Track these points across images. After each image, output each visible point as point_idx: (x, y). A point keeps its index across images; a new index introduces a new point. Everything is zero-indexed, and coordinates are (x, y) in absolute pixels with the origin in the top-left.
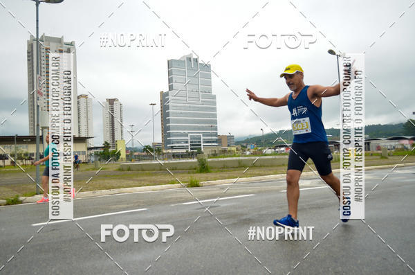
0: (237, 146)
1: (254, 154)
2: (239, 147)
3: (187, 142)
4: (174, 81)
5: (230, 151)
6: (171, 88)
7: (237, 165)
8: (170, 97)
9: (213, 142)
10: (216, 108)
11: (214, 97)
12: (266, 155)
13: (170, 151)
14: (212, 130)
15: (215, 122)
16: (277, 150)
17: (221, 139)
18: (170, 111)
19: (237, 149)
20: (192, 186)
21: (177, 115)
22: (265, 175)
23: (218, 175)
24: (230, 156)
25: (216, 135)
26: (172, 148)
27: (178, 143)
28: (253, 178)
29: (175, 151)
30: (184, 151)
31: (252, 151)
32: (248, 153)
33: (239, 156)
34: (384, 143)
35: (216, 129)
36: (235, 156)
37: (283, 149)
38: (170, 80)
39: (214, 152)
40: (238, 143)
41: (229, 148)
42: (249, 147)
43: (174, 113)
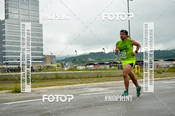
0: (58, 64)
1: (70, 70)
2: (60, 64)
3: (19, 60)
4: (9, 12)
5: (52, 67)
6: (7, 17)
7: (54, 77)
8: (6, 24)
9: (40, 60)
10: (42, 34)
11: (41, 26)
12: (78, 70)
13: (5, 66)
14: (38, 50)
15: (42, 45)
16: (87, 67)
17: (45, 58)
18: (6, 35)
19: (58, 66)
20: (16, 92)
21: (11, 38)
22: (74, 84)
23: (38, 84)
24: (52, 71)
25: (42, 55)
26: (7, 64)
27: (12, 60)
28: (64, 86)
29: (9, 66)
30: (17, 66)
31: (69, 67)
32: (66, 69)
33: (58, 71)
34: (162, 63)
35: (42, 50)
36: (55, 70)
37: (91, 66)
38: (6, 11)
39: (39, 68)
40: (58, 61)
41: (51, 65)
42: (67, 64)
43: (8, 37)
